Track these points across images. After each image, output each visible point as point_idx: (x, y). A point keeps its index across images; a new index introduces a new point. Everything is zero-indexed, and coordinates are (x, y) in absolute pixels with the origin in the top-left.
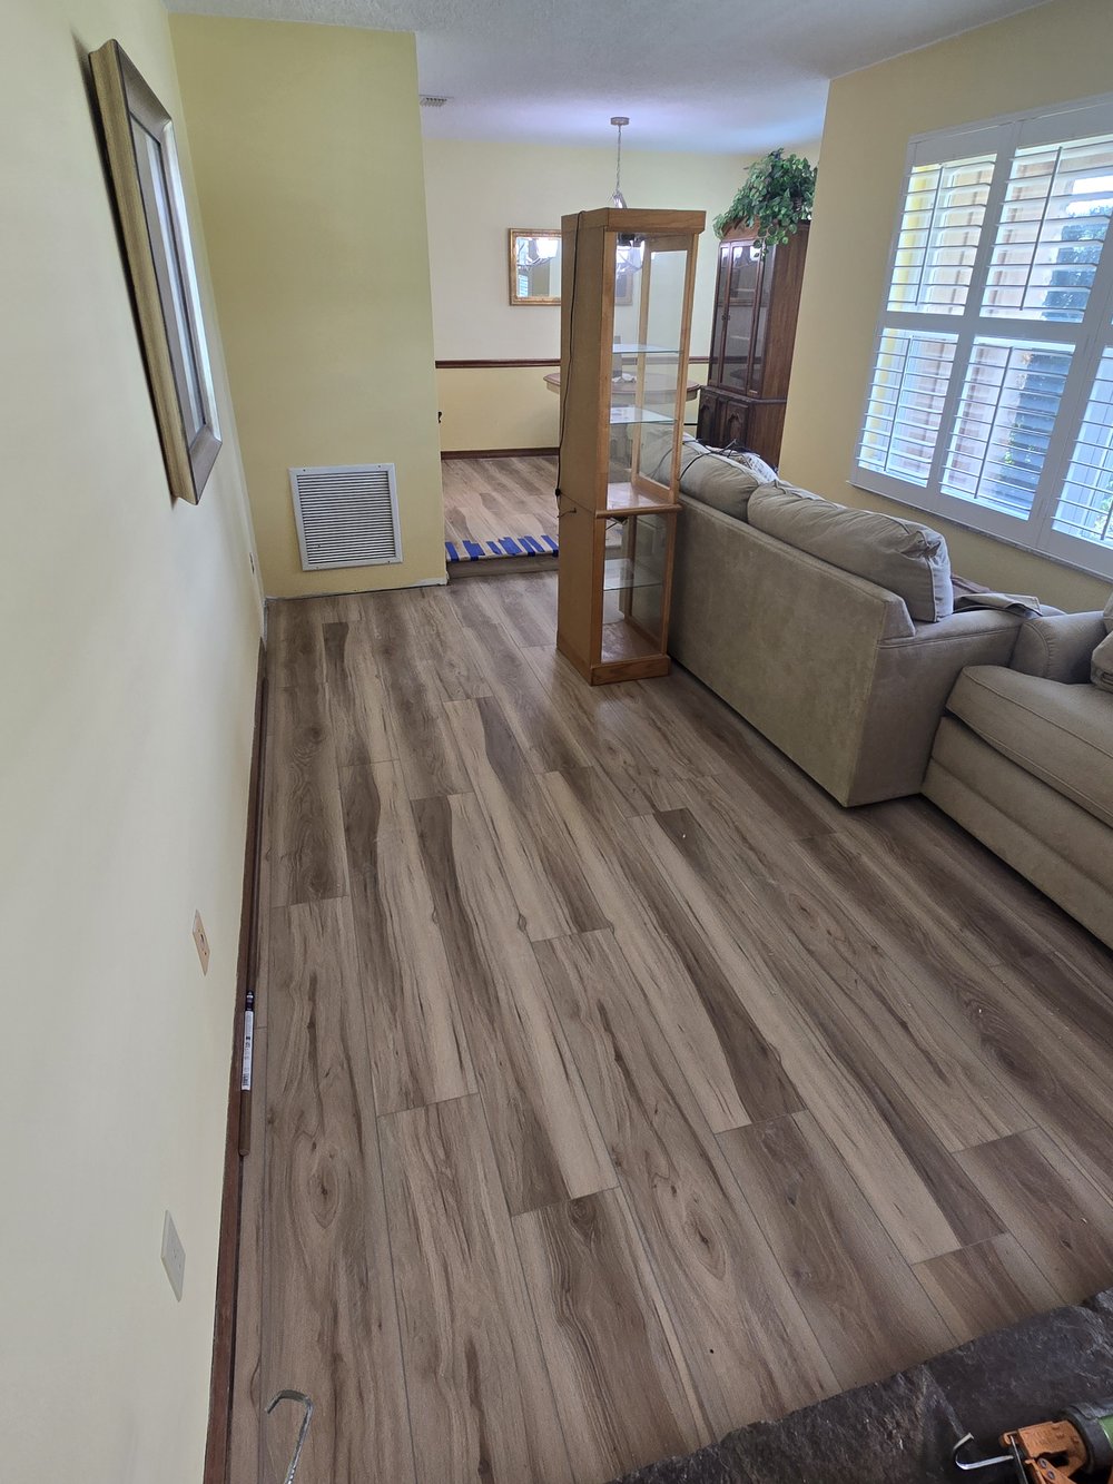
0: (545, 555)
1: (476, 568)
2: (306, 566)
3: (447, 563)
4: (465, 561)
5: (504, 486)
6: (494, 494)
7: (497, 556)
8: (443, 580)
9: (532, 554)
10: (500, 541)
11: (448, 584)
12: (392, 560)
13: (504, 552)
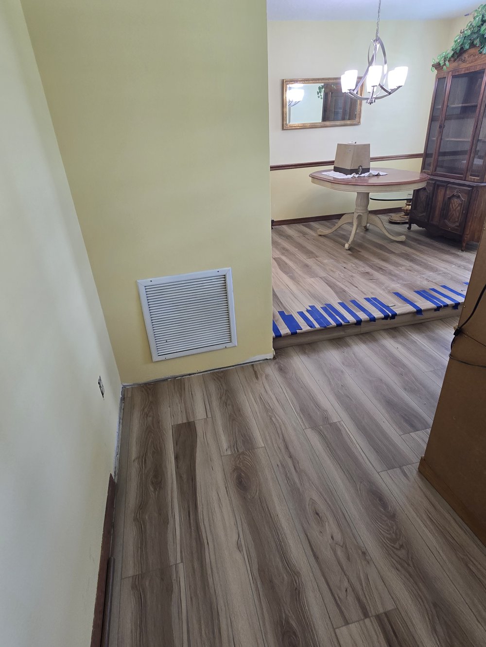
0: (349, 325)
1: (295, 340)
2: (156, 358)
3: (273, 339)
4: (287, 336)
5: (287, 250)
6: (284, 258)
7: (312, 329)
8: (270, 354)
9: (339, 325)
10: (308, 311)
11: (274, 358)
12: (228, 345)
13: (317, 326)
